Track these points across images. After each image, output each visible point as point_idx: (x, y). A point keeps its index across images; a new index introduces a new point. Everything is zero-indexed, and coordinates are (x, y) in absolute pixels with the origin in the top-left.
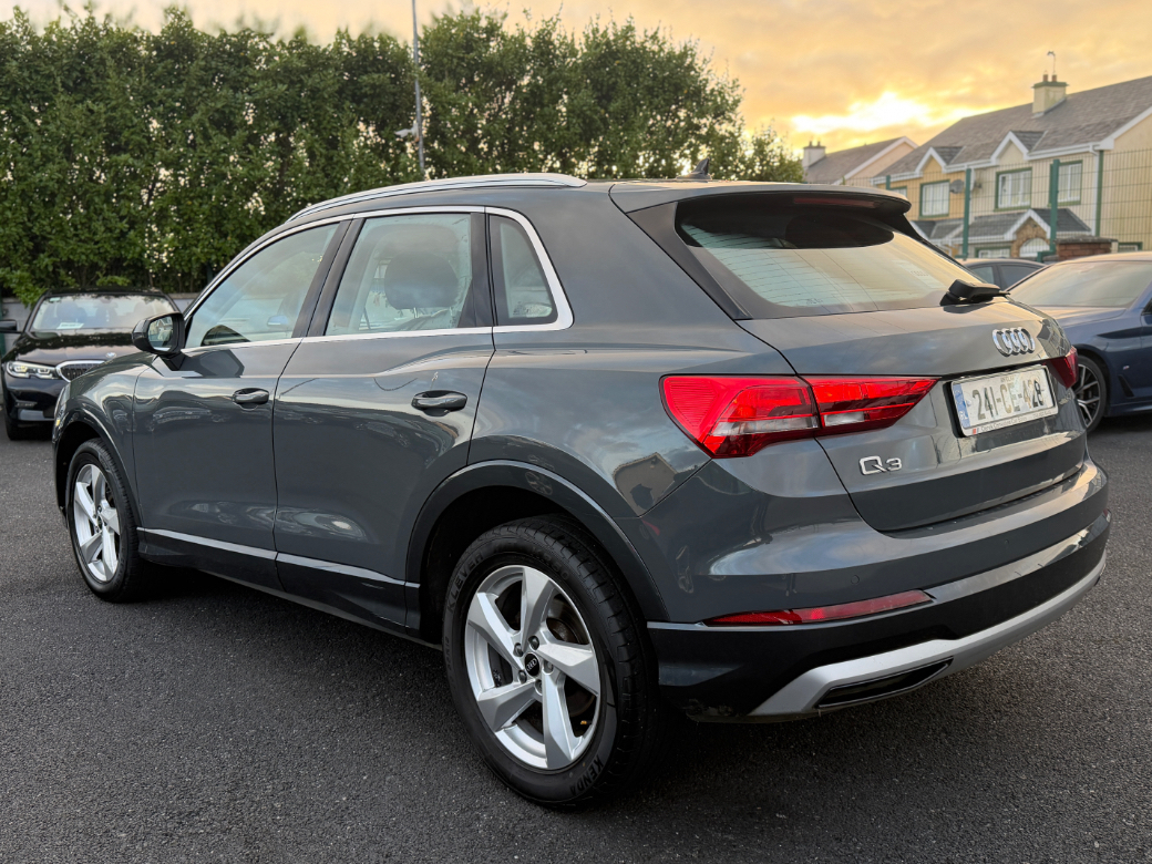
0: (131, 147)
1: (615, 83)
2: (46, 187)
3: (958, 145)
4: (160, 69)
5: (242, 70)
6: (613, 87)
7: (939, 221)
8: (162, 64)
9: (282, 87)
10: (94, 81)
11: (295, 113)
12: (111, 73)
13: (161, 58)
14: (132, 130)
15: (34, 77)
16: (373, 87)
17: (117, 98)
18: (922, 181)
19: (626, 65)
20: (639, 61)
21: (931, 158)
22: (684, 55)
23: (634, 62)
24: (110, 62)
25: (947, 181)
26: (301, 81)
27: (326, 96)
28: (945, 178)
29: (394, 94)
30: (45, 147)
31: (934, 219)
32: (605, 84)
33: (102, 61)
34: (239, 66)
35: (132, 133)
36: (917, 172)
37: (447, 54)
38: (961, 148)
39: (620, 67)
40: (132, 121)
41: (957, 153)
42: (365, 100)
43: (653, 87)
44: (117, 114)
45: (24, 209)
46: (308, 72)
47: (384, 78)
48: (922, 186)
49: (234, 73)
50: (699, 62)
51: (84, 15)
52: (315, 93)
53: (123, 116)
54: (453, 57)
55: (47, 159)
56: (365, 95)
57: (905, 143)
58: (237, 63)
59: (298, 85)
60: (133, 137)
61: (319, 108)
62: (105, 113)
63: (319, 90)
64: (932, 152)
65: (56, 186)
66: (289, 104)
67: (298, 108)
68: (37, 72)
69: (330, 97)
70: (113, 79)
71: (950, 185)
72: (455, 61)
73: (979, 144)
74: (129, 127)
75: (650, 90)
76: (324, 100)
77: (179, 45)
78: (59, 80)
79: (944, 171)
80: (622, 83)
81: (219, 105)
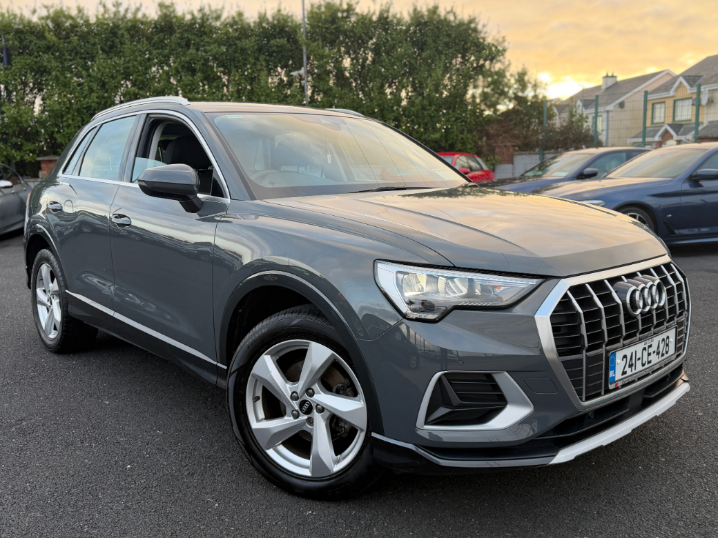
0: (137, 83)
1: (426, 41)
2: (91, 106)
3: (700, 74)
4: (156, 39)
5: (202, 38)
6: (425, 43)
7: (685, 124)
8: (157, 36)
9: (224, 49)
10: (119, 46)
11: (232, 63)
12: (127, 42)
13: (157, 33)
14: (138, 74)
15: (87, 45)
16: (278, 46)
17: (130, 56)
18: (675, 98)
19: (433, 30)
20: (441, 27)
21: (681, 83)
22: (471, 22)
23: (438, 28)
24: (127, 36)
25: (691, 98)
26: (236, 44)
27: (250, 52)
28: (690, 96)
29: (291, 51)
30: (91, 84)
31: (682, 123)
32: (420, 41)
33: (123, 36)
34: (201, 36)
35: (139, 75)
36: (672, 93)
37: (318, 27)
38: (701, 76)
39: (429, 31)
40: (138, 69)
41: (698, 79)
42: (274, 54)
43: (449, 43)
44: (130, 65)
45: (79, 119)
46: (239, 38)
47: (283, 41)
48: (675, 101)
49: (198, 40)
50: (480, 27)
51: (114, 9)
52: (243, 50)
53: (134, 66)
54: (322, 28)
55: (91, 90)
56: (274, 52)
57: (668, 74)
58: (199, 34)
59: (234, 47)
60: (139, 78)
61: (245, 60)
62: (123, 64)
63: (246, 49)
64: (681, 79)
65: (96, 105)
66: (228, 58)
67: (234, 60)
68: (88, 42)
69: (252, 52)
70: (128, 45)
71: (693, 100)
72: (324, 30)
73: (713, 73)
74: (136, 72)
75: (447, 44)
76: (249, 55)
77: (168, 25)
78: (99, 46)
79: (689, 92)
80: (430, 40)
81: (188, 59)
